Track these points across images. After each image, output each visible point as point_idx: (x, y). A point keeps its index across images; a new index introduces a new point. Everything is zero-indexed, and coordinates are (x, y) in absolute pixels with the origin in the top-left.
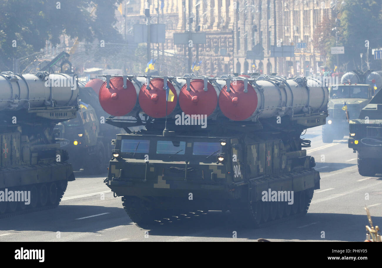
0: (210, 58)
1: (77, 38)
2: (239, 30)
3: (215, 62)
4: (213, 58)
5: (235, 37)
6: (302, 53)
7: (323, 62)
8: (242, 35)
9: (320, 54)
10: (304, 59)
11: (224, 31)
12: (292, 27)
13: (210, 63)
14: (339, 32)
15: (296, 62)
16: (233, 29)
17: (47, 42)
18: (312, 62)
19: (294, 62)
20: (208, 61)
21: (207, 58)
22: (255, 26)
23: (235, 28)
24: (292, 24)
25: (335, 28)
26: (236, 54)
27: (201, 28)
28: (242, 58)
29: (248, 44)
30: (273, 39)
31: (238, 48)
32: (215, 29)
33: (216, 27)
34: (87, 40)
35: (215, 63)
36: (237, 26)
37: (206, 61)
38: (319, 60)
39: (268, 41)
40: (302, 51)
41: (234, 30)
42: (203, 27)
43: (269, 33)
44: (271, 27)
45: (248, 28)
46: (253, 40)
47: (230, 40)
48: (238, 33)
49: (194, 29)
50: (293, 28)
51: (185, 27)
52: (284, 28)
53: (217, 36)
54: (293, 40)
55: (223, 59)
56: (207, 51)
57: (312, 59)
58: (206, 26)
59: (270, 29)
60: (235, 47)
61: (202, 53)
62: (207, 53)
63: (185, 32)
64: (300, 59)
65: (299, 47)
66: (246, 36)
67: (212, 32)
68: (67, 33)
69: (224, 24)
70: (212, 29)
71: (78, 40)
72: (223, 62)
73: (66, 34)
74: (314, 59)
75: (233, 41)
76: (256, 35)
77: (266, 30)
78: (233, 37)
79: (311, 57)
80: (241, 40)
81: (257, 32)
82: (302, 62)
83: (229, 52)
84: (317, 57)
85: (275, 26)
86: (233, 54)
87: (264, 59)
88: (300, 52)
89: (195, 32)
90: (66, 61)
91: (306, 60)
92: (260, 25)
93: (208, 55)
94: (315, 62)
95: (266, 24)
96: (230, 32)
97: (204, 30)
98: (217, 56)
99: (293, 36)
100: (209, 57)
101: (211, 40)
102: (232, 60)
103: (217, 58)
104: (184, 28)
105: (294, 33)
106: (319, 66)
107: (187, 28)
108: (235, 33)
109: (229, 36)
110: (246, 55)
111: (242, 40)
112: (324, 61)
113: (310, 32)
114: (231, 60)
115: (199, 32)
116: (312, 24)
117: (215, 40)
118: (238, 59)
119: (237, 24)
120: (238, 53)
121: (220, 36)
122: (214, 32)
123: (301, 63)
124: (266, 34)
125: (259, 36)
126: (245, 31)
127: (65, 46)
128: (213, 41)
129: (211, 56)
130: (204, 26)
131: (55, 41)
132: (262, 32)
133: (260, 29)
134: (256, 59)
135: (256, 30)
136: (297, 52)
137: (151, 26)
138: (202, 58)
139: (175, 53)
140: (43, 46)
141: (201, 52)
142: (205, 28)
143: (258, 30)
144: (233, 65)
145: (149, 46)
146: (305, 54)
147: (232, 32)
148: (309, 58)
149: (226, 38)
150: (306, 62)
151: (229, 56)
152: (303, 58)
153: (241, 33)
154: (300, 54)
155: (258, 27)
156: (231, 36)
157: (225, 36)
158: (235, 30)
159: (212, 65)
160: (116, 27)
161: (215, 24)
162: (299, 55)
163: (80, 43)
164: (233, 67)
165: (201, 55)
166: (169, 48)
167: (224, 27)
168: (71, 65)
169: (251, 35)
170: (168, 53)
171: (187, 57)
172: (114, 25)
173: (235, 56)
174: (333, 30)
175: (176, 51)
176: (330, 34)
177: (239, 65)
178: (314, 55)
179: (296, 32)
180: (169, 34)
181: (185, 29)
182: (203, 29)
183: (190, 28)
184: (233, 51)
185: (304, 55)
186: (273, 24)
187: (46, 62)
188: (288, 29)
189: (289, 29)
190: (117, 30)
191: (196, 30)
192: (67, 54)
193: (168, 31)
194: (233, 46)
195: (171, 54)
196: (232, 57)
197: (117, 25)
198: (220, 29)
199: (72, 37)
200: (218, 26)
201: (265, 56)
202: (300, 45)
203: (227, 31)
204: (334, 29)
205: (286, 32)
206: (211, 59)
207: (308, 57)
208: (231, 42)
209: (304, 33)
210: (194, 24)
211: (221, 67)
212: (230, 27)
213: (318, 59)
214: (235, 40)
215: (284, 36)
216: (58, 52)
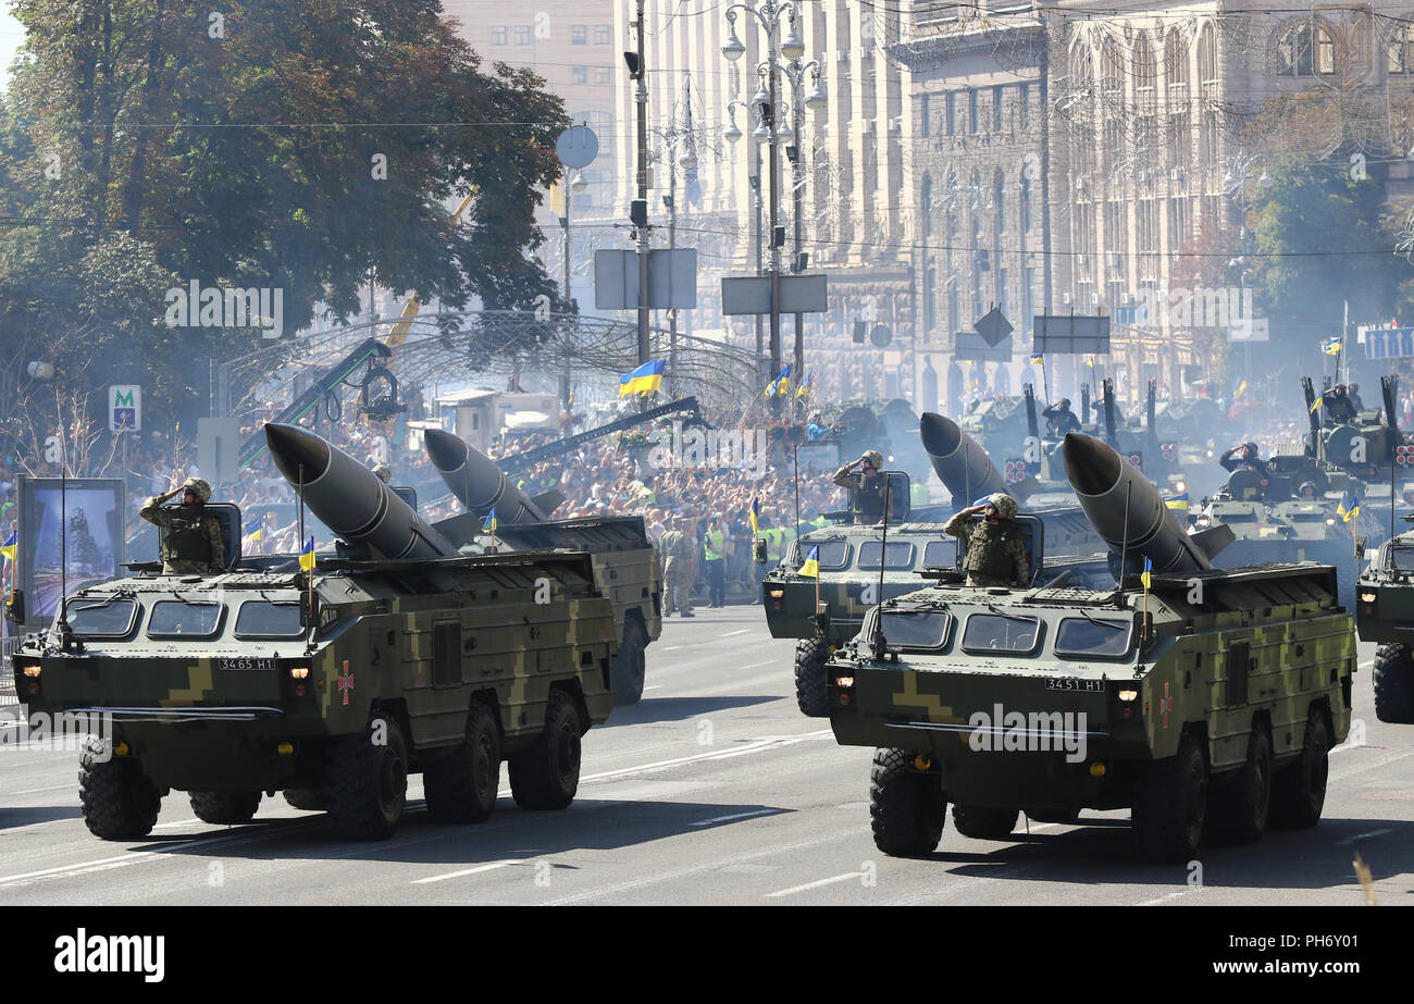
0: (838, 355)
1: (410, 293)
2: (932, 266)
3: (854, 367)
4: (849, 353)
5: (920, 289)
6: (1134, 338)
7: (1200, 368)
8: (941, 285)
9: (1191, 342)
10: (1141, 357)
11: (883, 270)
12: (1100, 258)
13: (837, 370)
14: (1250, 270)
15: (1116, 366)
16: (913, 264)
17: (320, 307)
18: (1166, 368)
19: (1108, 368)
20: (831, 366)
21: (828, 354)
22: (985, 253)
23: (919, 259)
24: (1100, 249)
25: (1240, 259)
26: (922, 341)
27: (810, 260)
28: (941, 355)
29: (960, 310)
30: (1041, 295)
31: (930, 323)
32: (854, 261)
33: (859, 258)
34: (447, 301)
35: (857, 370)
36: (924, 254)
37: (826, 366)
38: (1189, 363)
39: (1023, 300)
40: (1132, 333)
41: (916, 267)
42: (815, 256)
43: (1027, 273)
44: (1033, 256)
45: (961, 259)
46: (978, 296)
47: (903, 296)
48: (929, 277)
49: (786, 263)
50: (1103, 258)
51: (759, 258)
52: (1076, 259)
53: (862, 285)
54: (1103, 296)
55: (881, 359)
56: (831, 334)
57: (1164, 360)
58: (826, 254)
59: (1031, 261)
60: (920, 319)
61: (813, 338)
62: (829, 340)
63: (759, 273)
64: (1127, 356)
65: (1124, 320)
66: (955, 286)
67: (844, 273)
68: (384, 279)
69: (883, 249)
70: (846, 261)
71: (417, 300)
72: (879, 367)
73: (378, 280)
74: (1174, 358)
75: (913, 300)
76: (987, 280)
77: (1019, 263)
78: (913, 286)
79: (1162, 350)
80: (937, 297)
81: (989, 273)
82: (1134, 367)
83: (900, 336)
84: (1182, 350)
85: (1047, 253)
86: (913, 342)
87: (1014, 357)
88: (1129, 337)
89: (791, 274)
90: (381, 371)
91: (1149, 361)
92: (998, 251)
93: (830, 347)
94: (1175, 370)
95: (1018, 248)
96: (904, 271)
97: (818, 266)
98: (862, 348)
99: (1105, 285)
100: (836, 352)
101: (841, 297)
102: (910, 360)
103: (860, 354)
104: (755, 259)
105: (1107, 274)
106: (1188, 380)
107: (766, 261)
108: (920, 274)
109: (899, 284)
110: (954, 345)
111: (940, 299)
112: (1203, 365)
113: (1159, 271)
114: (905, 361)
115: (804, 273)
116: (1164, 249)
117: (853, 298)
118: (927, 359)
119: (925, 247)
120: (927, 339)
121: (870, 284)
122: (852, 272)
123: (1129, 371)
124: (1018, 279)
125: (997, 284)
126: (949, 268)
127: (375, 320)
128: (847, 301)
129: (842, 348)
130: (820, 252)
131: (345, 304)
132: (1004, 270)
133: (997, 261)
134: (988, 360)
135: (986, 267)
136: (1118, 337)
137: (649, 257)
138: (813, 355)
139: (727, 337)
141: (810, 336)
142: (823, 258)
143: (992, 265)
144: (914, 376)
145: (643, 317)
146: (1142, 341)
147: (911, 273)
148: (1156, 354)
149: (888, 292)
150: (1148, 366)
151: (900, 347)
152: (1135, 354)
153: (937, 273)
154: (1128, 341)
155: (992, 256)
156: (906, 284)
157: (888, 284)
158: (919, 266)
159: (846, 376)
160: (538, 260)
161: (855, 248)
162: (1122, 346)
163: (423, 309)
164: (914, 382)
165: (811, 346)
166: (706, 322)
167: (882, 257)
168: (394, 382)
169: (969, 281)
170: (703, 341)
171: (767, 352)
172: (531, 249)
173: (917, 347)
174: (1232, 263)
175: (731, 334)
176: (1222, 277)
177: (930, 376)
178: (1173, 344)
179: (1113, 272)
180: (708, 281)
181: (759, 266)
182: (814, 261)
183: (775, 262)
184: (912, 332)
185: (1141, 345)
186: (1041, 248)
187: (316, 371)
188: (1087, 262)
189: (1092, 262)
190: (542, 269)
191: (794, 267)
192: (380, 346)
193: (705, 269)
194: (913, 317)
195: (715, 343)
196: (908, 353)
197: (539, 251)
198: (870, 262)
199: (399, 292)
200: (864, 254)
201: (1014, 349)
202: (1128, 312)
203: (894, 268)
204: (1236, 262)
205: (1082, 273)
206: (843, 358)
207: (1153, 350)
208: (905, 305)
209: (1139, 273)
210: (787, 249)
211: (874, 383)
212: (901, 257)
213: (1185, 358)
214: (920, 303)
215: (1076, 283)
216: (356, 338)
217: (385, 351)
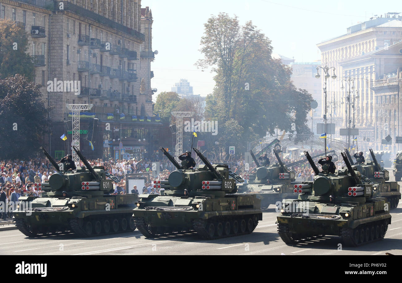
1: (284, 131)
2: (378, 127)
3: (364, 145)
4: (363, 143)
5: (376, 131)
8: (379, 131)
11: (369, 128)
16: (375, 126)
17: (267, 133)
20: (359, 145)
27: (356, 126)
28: (379, 143)
29: (383, 135)
30: (397, 133)
31: (377, 137)
32: (364, 126)
33: (365, 125)
34: (290, 132)
39: (394, 134)
42: (357, 125)
43: (395, 129)
44: (396, 126)
45: (383, 126)
46: (386, 133)
48: (377, 129)
49: (352, 126)
53: (365, 131)
55: (368, 144)
56: (359, 139)
58: (359, 125)
62: (359, 140)
63: (347, 128)
66: (382, 131)
67: (362, 128)
68: (279, 128)
69: (369, 124)
70: (362, 126)
72: (368, 145)
75: (374, 133)
76: (388, 130)
77: (393, 127)
78: (374, 131)
80: (379, 133)
85: (399, 125)
86: (374, 141)
87: (392, 144)
90: (278, 145)
92: (390, 125)
95: (393, 124)
96: (373, 128)
100: (360, 142)
101: (361, 133)
102: (374, 144)
103: (365, 143)
104: (346, 126)
107: (348, 126)
108: (376, 129)
109: (372, 130)
110: (381, 142)
114: (373, 144)
115: (355, 128)
117: (364, 133)
118: (377, 144)
119: (377, 124)
120: (377, 140)
121: (367, 130)
124: (393, 130)
126: (381, 128)
127: (278, 135)
131: (272, 132)
132: (391, 128)
134: (388, 144)
137: (327, 125)
140: (265, 135)
144: (374, 147)
149: (370, 132)
151: (372, 141)
153: (379, 129)
157: (370, 130)
158: (375, 127)
160: (307, 125)
163: (286, 134)
166: (337, 137)
168: (280, 147)
171: (348, 142)
172: (306, 123)
173: (375, 142)
175: (342, 139)
177: (377, 147)
180: (337, 129)
181: (347, 126)
182: (357, 126)
183: (349, 126)
184: (374, 139)
186: (397, 124)
187: (266, 144)
191: (353, 127)
192: (278, 140)
193: (337, 127)
194: (374, 136)
195: (338, 140)
196: (373, 143)
197: (307, 123)
199: (282, 130)
200: (366, 125)
201: (392, 142)
210: (352, 123)
211: (367, 148)
212: (372, 126)
214: (375, 134)
216: (274, 138)
217: (279, 141)
